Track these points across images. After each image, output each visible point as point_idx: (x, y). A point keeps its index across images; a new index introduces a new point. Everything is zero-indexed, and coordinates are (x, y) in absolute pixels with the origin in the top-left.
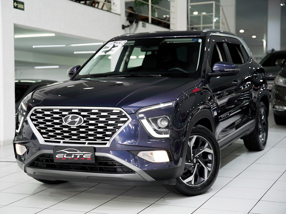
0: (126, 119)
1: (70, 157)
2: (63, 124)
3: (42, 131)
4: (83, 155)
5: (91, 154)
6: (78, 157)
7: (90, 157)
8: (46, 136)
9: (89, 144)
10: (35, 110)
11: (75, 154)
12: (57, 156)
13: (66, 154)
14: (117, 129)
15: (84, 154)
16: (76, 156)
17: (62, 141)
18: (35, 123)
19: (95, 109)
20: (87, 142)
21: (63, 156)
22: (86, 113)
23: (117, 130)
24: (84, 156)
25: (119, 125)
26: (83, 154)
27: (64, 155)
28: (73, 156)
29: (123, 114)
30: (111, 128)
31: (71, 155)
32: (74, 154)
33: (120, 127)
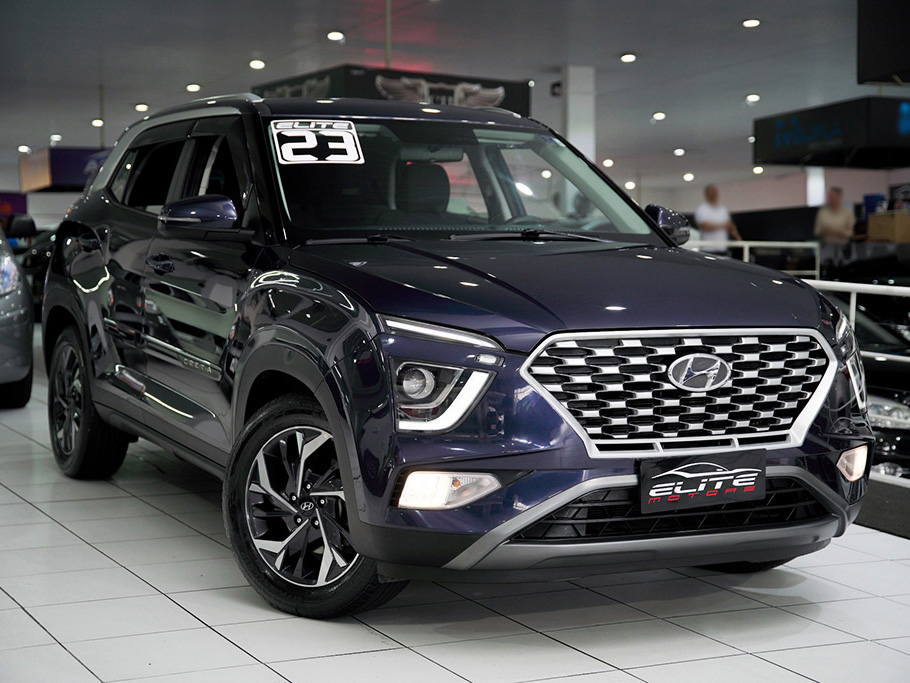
0: (824, 362)
1: (695, 490)
2: (667, 386)
3: (587, 414)
4: (732, 480)
5: (756, 474)
6: (718, 486)
7: (754, 483)
8: (598, 430)
9: (742, 442)
10: (553, 344)
11: (711, 480)
12: (653, 493)
13: (681, 483)
14: (810, 391)
15: (736, 475)
16: (710, 485)
17: (657, 442)
18: (558, 388)
19: (749, 335)
20: (735, 437)
21: (673, 490)
22: (728, 350)
23: (809, 394)
24: (736, 483)
25: (814, 379)
26: (732, 477)
27: (674, 487)
28: (702, 487)
29: (819, 347)
30: (798, 388)
31: (697, 481)
32: (706, 480)
33: (816, 384)
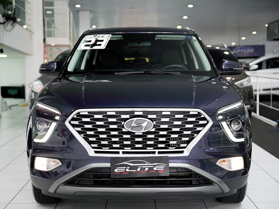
0: (205, 122)
1: (135, 170)
2: (124, 130)
3: (91, 139)
4: (153, 168)
5: (164, 166)
6: (147, 169)
7: (163, 169)
8: (96, 146)
9: (159, 153)
10: (79, 113)
11: (143, 167)
12: (116, 170)
13: (129, 167)
14: (196, 133)
15: (155, 166)
17: (121, 151)
18: (79, 129)
19: (166, 111)
20: (157, 151)
21: (125, 170)
22: (154, 116)
23: (196, 135)
24: (155, 169)
25: (198, 129)
26: (153, 166)
27: (126, 169)
28: (139, 170)
29: (202, 116)
30: (189, 132)
31: (136, 168)
32: (140, 167)
33: (200, 131)
